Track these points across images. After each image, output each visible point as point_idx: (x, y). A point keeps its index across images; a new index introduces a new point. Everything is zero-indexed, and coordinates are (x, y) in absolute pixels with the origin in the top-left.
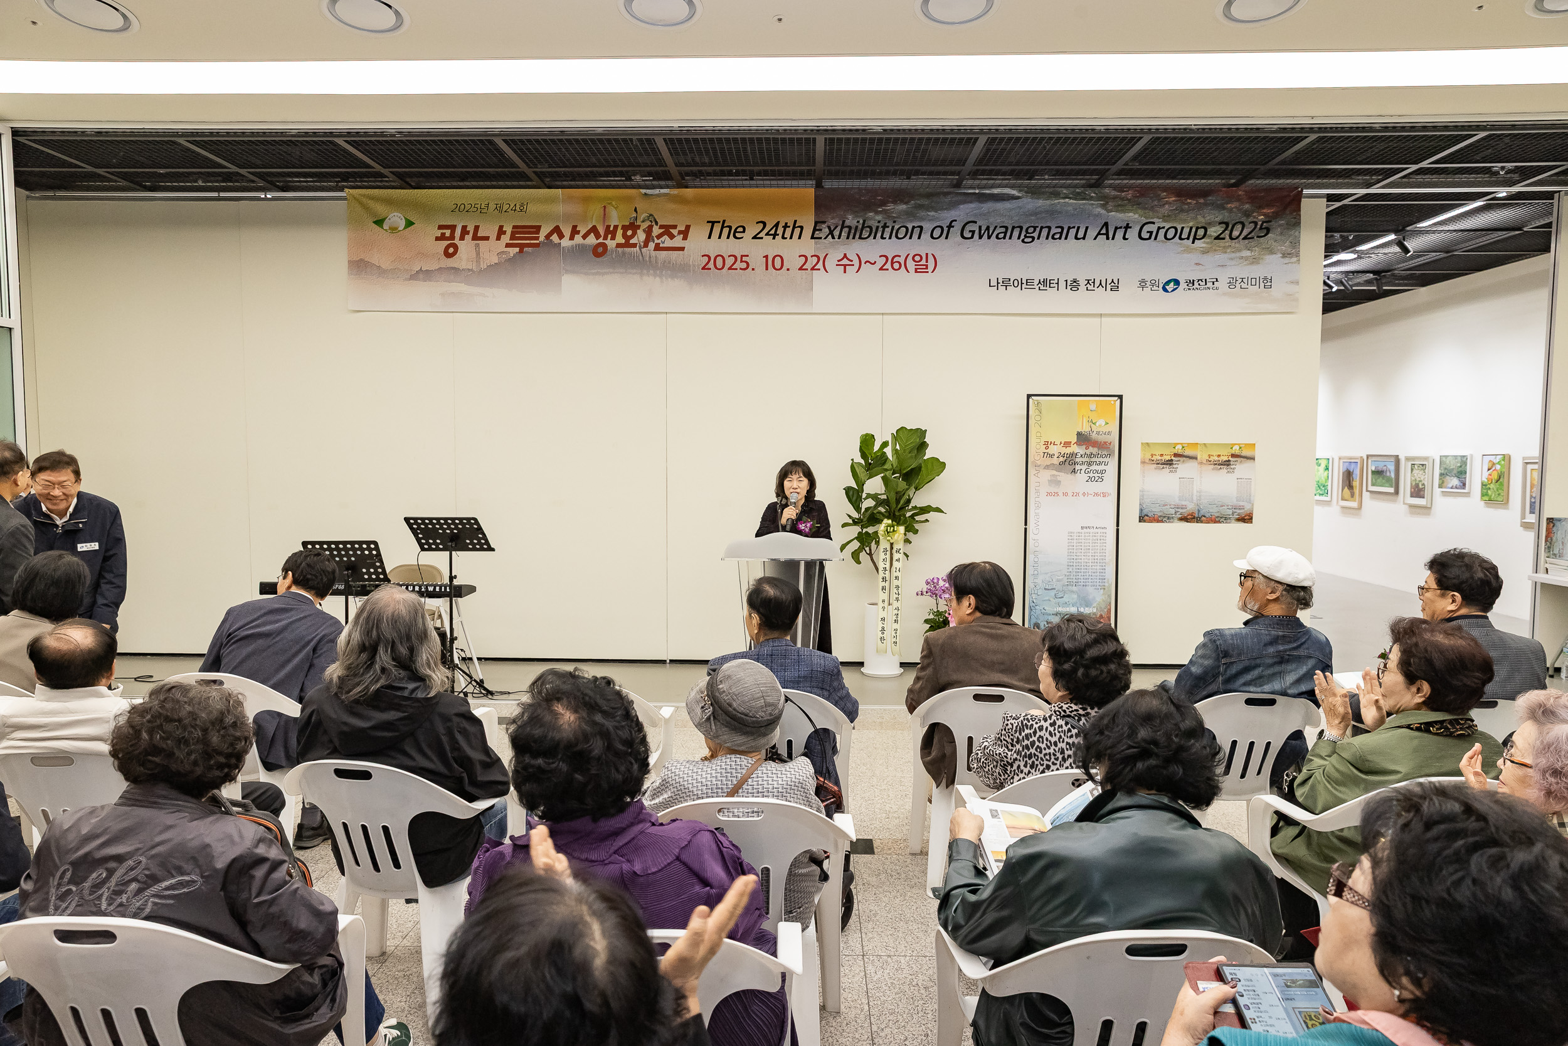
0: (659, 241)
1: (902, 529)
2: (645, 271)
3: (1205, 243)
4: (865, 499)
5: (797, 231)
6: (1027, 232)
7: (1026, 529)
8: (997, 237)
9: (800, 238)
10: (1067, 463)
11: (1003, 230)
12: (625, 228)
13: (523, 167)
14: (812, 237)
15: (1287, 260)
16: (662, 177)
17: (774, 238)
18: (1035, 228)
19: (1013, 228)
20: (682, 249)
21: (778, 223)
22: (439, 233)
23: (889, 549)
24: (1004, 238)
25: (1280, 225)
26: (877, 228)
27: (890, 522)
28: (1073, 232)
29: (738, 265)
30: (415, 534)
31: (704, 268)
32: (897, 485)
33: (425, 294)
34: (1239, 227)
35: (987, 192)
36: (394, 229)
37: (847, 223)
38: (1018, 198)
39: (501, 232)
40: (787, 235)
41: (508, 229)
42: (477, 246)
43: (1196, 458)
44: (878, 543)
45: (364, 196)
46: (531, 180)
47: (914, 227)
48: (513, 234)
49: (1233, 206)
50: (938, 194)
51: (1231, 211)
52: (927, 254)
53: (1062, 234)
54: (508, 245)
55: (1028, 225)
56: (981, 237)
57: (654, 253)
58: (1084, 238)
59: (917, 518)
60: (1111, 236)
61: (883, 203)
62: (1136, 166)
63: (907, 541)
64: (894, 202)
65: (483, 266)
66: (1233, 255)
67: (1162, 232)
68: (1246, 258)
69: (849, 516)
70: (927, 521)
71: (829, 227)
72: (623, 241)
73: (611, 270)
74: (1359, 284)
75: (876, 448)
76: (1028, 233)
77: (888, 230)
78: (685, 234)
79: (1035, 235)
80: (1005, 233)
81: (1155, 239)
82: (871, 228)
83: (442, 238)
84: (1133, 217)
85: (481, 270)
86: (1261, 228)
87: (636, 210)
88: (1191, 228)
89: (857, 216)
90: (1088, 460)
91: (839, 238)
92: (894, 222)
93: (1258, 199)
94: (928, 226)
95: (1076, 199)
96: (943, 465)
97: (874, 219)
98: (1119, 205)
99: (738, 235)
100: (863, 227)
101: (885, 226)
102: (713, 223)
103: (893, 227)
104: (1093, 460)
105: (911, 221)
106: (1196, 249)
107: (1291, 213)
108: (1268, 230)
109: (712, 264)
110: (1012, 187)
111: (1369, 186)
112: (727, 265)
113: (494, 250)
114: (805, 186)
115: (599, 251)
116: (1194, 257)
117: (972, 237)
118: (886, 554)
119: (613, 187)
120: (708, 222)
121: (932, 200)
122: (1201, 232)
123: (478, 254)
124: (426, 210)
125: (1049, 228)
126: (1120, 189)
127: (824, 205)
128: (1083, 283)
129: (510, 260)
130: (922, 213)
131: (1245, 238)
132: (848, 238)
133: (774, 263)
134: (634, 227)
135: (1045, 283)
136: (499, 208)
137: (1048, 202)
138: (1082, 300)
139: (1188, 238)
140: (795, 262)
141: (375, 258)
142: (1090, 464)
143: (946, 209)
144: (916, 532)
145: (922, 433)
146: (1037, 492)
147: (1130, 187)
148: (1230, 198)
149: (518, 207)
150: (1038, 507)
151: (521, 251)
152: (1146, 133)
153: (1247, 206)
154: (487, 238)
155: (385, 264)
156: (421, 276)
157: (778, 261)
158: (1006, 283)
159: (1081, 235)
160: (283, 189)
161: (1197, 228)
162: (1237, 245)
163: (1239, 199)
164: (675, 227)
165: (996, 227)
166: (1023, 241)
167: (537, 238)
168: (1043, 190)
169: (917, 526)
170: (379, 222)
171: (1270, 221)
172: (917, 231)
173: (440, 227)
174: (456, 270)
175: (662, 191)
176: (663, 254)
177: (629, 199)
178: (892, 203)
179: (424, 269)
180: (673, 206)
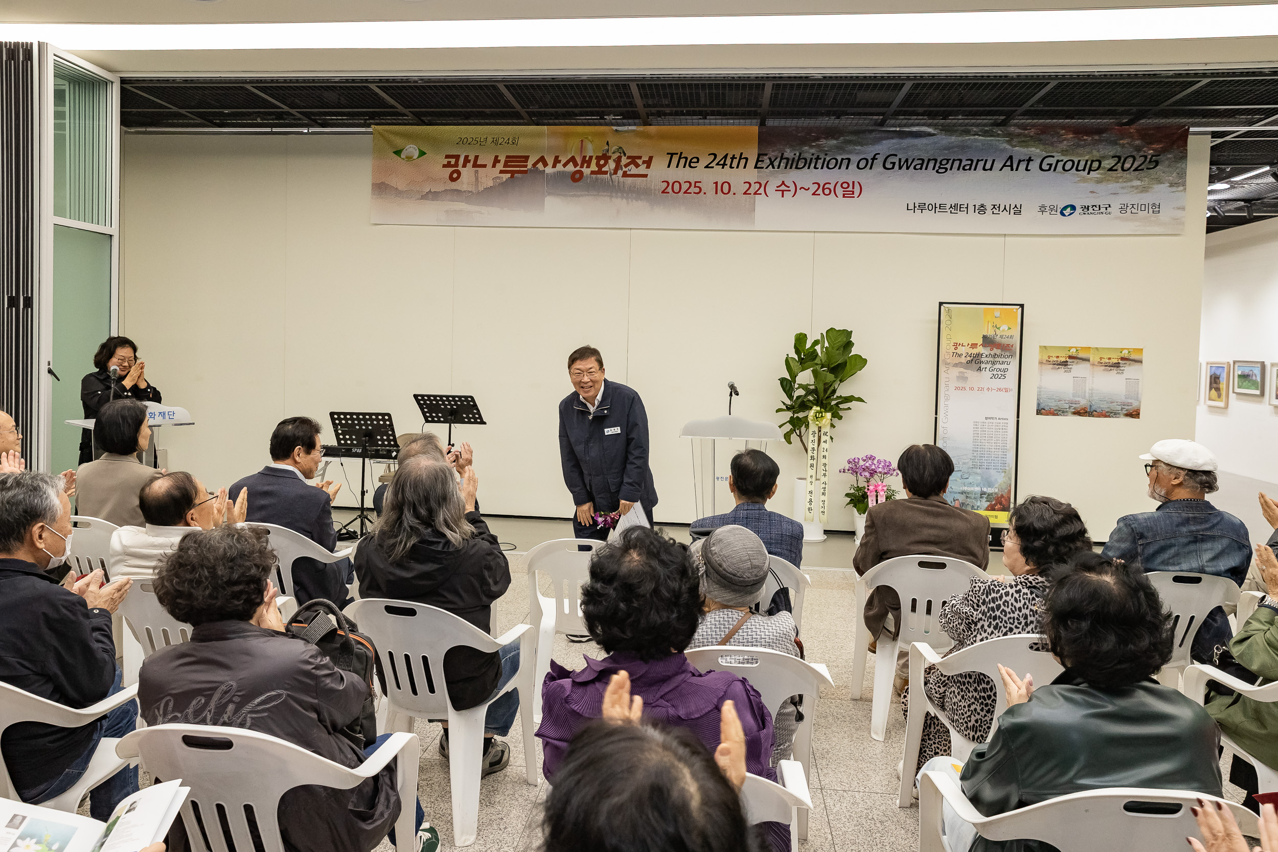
0: (626, 169)
1: (829, 415)
2: (614, 194)
3: (1098, 174)
4: (797, 389)
5: (743, 162)
6: (941, 163)
7: (936, 418)
8: (915, 168)
9: (745, 167)
10: (973, 362)
11: (920, 162)
12: (598, 158)
13: (518, 107)
14: (756, 167)
15: (1174, 189)
16: (631, 115)
17: (723, 168)
18: (948, 160)
19: (929, 160)
20: (646, 176)
21: (727, 155)
22: (445, 162)
23: (817, 432)
24: (921, 169)
25: (1168, 159)
26: (811, 159)
27: (818, 408)
28: (981, 164)
29: (692, 190)
30: (422, 409)
31: (663, 192)
32: (825, 378)
33: (433, 211)
34: (1130, 160)
35: (907, 129)
36: (409, 158)
37: (786, 155)
38: (934, 135)
39: (496, 161)
40: (735, 164)
41: (502, 159)
42: (476, 172)
43: (1088, 360)
44: (807, 426)
45: (387, 131)
46: (523, 119)
47: (842, 159)
48: (506, 162)
49: (1125, 142)
50: (864, 132)
51: (1123, 146)
52: (853, 182)
53: (972, 165)
54: (501, 172)
55: (942, 158)
56: (900, 168)
57: (622, 179)
58: (991, 169)
59: (841, 406)
60: (1015, 167)
61: (817, 139)
62: (1041, 107)
63: (833, 426)
64: (827, 137)
65: (481, 189)
66: (1125, 184)
67: (1060, 164)
68: (1137, 187)
69: (784, 403)
70: (849, 409)
71: (770, 159)
72: (597, 169)
73: (586, 193)
74: (1230, 211)
75: (808, 345)
76: (941, 165)
77: (820, 162)
78: (648, 163)
79: (948, 166)
80: (922, 165)
81: (1055, 170)
82: (806, 159)
83: (448, 165)
84: (1035, 151)
85: (478, 192)
86: (1150, 161)
87: (608, 143)
88: (1087, 161)
89: (795, 150)
90: (992, 359)
91: (778, 168)
92: (826, 155)
93: (1148, 137)
94: (855, 159)
95: (982, 136)
96: (865, 361)
97: (809, 152)
98: (1023, 141)
99: (692, 165)
100: (799, 159)
101: (818, 158)
102: (672, 155)
103: (825, 159)
104: (997, 359)
105: (841, 154)
106: (1091, 179)
107: (1178, 148)
108: (1157, 163)
109: (670, 189)
110: (929, 125)
111: (1251, 124)
112: (683, 190)
113: (490, 176)
114: (751, 124)
115: (576, 177)
116: (1091, 186)
117: (893, 168)
118: (814, 437)
119: (589, 124)
120: (668, 154)
121: (860, 136)
122: (1096, 165)
123: (477, 179)
124: (435, 142)
125: (961, 161)
126: (1024, 127)
127: (766, 140)
128: (989, 207)
129: (504, 184)
130: (851, 147)
131: (1136, 170)
132: (786, 168)
133: (722, 188)
134: (606, 158)
135: (956, 208)
136: (495, 142)
137: (960, 138)
138: (988, 223)
139: (1084, 170)
140: (739, 186)
141: (394, 181)
142: (994, 363)
143: (871, 144)
144: (840, 418)
145: (849, 334)
146: (947, 386)
147: (1033, 126)
148: (1123, 135)
149: (511, 140)
150: (947, 400)
151: (512, 177)
152: (1052, 79)
153: (1138, 142)
154: (485, 166)
155: (402, 187)
156: (430, 196)
157: (726, 186)
158: (922, 207)
159: (988, 166)
160: (323, 126)
161: (1092, 161)
162: (1128, 176)
163: (1131, 136)
164: (640, 158)
165: (914, 160)
166: (937, 172)
167: (526, 166)
168: (955, 128)
169: (841, 413)
170: (398, 153)
171: (1159, 155)
172: (845, 162)
173: (447, 157)
174: (458, 191)
175: (630, 128)
176: (629, 180)
177: (603, 134)
178: (824, 138)
179: (432, 191)
180: (638, 140)
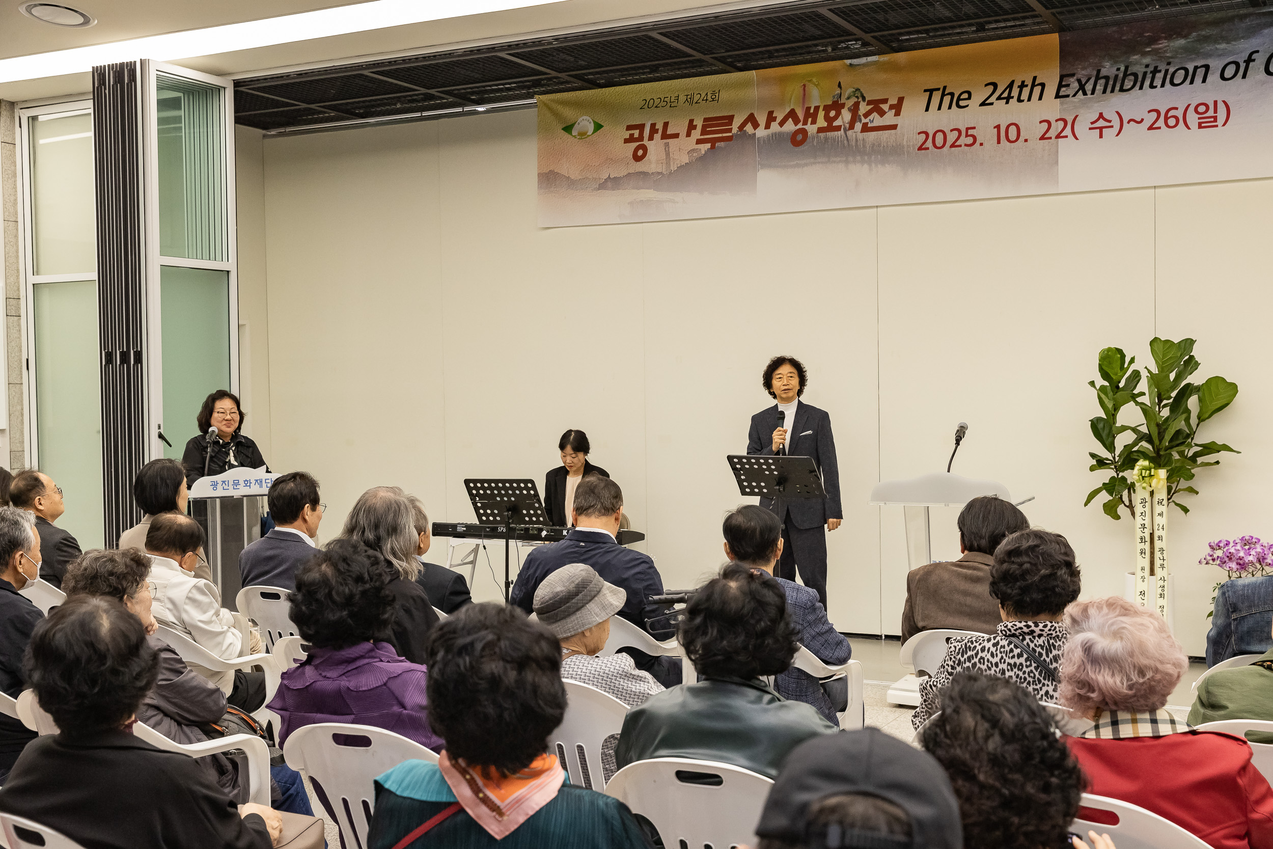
0: (867, 120)
1: (1162, 473)
2: (851, 159)
5: (1037, 90)
9: (1040, 98)
12: (827, 109)
14: (1057, 96)
17: (1007, 103)
20: (894, 127)
21: (1013, 82)
22: (627, 135)
26: (1145, 74)
27: (1146, 463)
29: (964, 140)
31: (920, 149)
33: (613, 204)
36: (583, 135)
37: (1104, 72)
39: (691, 127)
40: (1025, 96)
41: (699, 123)
45: (553, 101)
47: (1196, 68)
48: (704, 127)
50: (1230, 19)
52: (1216, 103)
54: (699, 142)
57: (861, 136)
61: (1153, 40)
64: (1169, 38)
65: (674, 167)
70: (1217, 463)
71: (1079, 81)
72: (825, 124)
73: (812, 160)
77: (1159, 76)
78: (897, 108)
82: (1136, 75)
83: (631, 139)
85: (670, 173)
87: (840, 85)
89: (1116, 62)
91: (1093, 93)
92: (1169, 64)
96: (1236, 388)
97: (1140, 63)
99: (962, 103)
100: (1125, 75)
101: (1156, 71)
102: (931, 91)
103: (1167, 71)
105: (1192, 60)
109: (931, 143)
112: (949, 143)
113: (684, 149)
114: (1046, 32)
115: (798, 139)
118: (1144, 507)
120: (925, 91)
121: (1224, 26)
123: (668, 154)
124: (613, 110)
127: (1071, 53)
129: (702, 158)
130: (1208, 48)
132: (1104, 92)
133: (1007, 134)
134: (837, 106)
136: (690, 100)
141: (565, 168)
143: (1243, 38)
149: (709, 95)
151: (713, 147)
154: (676, 136)
155: (574, 174)
156: (609, 184)
157: (1013, 130)
164: (885, 101)
170: (568, 129)
172: (1201, 72)
173: (629, 128)
174: (645, 174)
175: (870, 59)
176: (872, 135)
177: (832, 73)
178: (1166, 38)
179: (612, 177)
180: (883, 76)
